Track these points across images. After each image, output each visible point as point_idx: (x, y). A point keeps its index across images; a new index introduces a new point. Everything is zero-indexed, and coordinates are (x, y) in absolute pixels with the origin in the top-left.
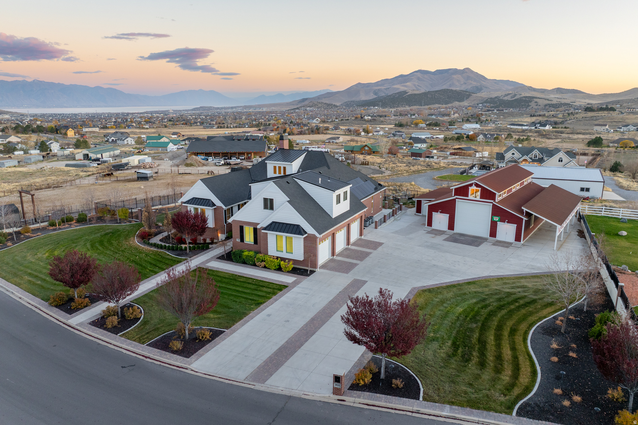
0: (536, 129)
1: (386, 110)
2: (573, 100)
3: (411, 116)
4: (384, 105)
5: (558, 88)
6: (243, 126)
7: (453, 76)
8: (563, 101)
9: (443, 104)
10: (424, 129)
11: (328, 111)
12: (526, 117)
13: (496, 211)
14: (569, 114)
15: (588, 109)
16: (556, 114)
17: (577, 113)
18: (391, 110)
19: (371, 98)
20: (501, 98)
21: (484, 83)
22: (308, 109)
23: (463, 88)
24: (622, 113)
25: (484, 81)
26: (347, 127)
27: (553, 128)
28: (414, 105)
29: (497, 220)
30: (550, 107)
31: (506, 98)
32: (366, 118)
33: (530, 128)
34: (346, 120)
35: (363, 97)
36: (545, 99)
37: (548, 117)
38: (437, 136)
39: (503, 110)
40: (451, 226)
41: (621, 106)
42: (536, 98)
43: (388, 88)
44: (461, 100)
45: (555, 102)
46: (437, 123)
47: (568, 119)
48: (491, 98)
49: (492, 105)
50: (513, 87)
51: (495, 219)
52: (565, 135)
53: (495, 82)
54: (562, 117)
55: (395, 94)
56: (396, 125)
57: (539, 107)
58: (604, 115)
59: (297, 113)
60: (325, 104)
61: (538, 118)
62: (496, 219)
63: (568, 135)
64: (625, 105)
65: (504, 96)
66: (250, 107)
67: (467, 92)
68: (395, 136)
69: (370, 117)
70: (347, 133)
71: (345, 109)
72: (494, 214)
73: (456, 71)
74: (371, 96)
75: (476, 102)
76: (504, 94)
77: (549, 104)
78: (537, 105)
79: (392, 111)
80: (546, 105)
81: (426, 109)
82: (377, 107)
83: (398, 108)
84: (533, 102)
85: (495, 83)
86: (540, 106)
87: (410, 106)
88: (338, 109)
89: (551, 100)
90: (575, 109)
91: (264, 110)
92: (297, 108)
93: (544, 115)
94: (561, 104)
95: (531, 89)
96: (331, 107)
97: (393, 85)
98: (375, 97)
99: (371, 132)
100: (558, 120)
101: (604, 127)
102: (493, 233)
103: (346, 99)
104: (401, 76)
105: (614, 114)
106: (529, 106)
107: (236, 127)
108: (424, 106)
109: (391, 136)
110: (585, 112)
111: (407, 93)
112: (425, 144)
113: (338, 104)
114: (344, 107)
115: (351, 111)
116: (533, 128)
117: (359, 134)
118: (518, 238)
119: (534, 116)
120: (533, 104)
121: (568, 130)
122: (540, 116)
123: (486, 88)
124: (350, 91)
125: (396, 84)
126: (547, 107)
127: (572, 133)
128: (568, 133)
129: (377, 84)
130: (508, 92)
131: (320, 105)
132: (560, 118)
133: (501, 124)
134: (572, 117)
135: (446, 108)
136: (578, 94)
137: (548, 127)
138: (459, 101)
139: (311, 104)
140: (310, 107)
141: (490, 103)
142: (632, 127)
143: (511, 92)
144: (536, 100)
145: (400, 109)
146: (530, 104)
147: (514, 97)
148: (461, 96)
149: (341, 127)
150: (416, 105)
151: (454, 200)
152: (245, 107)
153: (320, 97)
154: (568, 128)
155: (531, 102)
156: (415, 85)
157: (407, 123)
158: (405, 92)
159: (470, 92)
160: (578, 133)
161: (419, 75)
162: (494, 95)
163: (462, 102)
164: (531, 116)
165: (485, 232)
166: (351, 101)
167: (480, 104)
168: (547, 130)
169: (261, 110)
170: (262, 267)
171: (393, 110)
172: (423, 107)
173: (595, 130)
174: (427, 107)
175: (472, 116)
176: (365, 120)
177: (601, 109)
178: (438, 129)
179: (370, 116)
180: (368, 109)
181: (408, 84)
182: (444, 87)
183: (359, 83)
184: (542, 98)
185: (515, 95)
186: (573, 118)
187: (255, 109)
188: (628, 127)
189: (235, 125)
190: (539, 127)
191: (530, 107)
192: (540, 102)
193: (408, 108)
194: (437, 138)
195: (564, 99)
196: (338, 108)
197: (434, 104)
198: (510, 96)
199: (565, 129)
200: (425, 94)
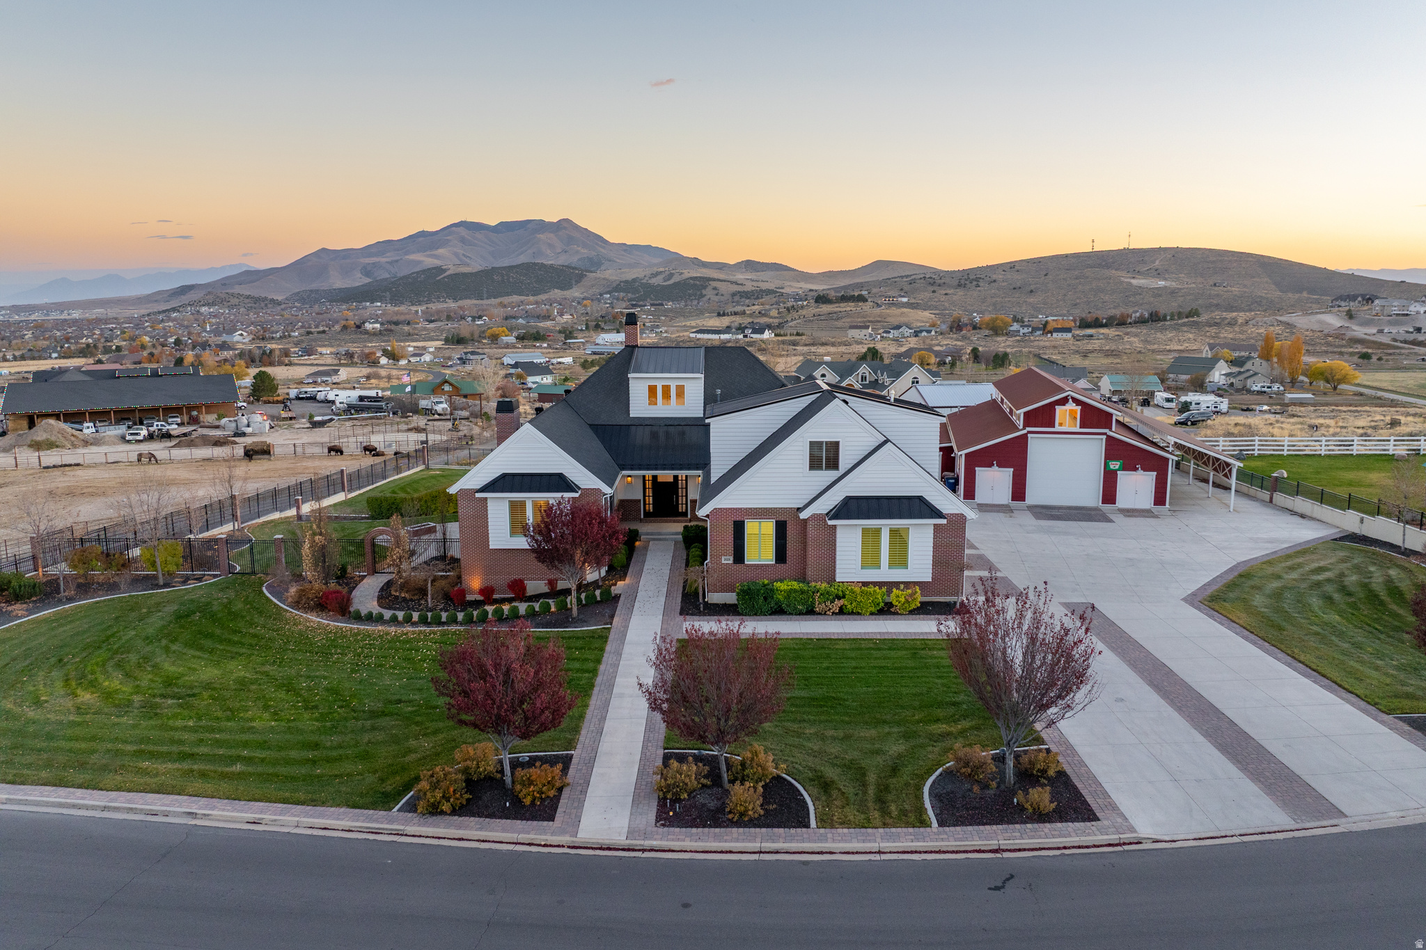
0: (747, 340)
1: (403, 308)
2: (777, 283)
3: (473, 320)
4: (396, 299)
5: (748, 261)
6: (44, 355)
7: (538, 236)
8: (764, 286)
9: (528, 295)
10: (514, 347)
11: (258, 314)
12: (710, 318)
13: (1114, 449)
14: (788, 310)
15: (821, 299)
16: (765, 310)
17: (802, 307)
18: (414, 308)
19: (357, 284)
20: (644, 281)
21: (603, 251)
22: (203, 309)
23: (562, 260)
24: (878, 305)
25: (604, 248)
26: (333, 350)
27: (776, 335)
28: (466, 298)
29: (1117, 467)
30: (741, 297)
31: (654, 281)
32: (368, 326)
33: (734, 337)
34: (319, 332)
35: (338, 282)
36: (732, 282)
37: (751, 315)
38: (559, 360)
39: (662, 305)
40: (1019, 492)
41: (869, 293)
42: (714, 280)
43: (397, 261)
44: (565, 286)
45: (749, 287)
46: (538, 333)
47: (789, 319)
48: (626, 282)
49: (630, 295)
50: (661, 260)
51: (1112, 467)
52: (801, 348)
53: (624, 247)
54: (777, 315)
55: (417, 273)
56: (447, 341)
57: (722, 298)
58: (848, 309)
59: (174, 320)
60: (248, 297)
61: (733, 318)
62: (1114, 465)
63: (808, 348)
64: (874, 290)
65: (650, 278)
66: (31, 309)
67: (575, 268)
68: (464, 363)
69: (378, 326)
70: (342, 362)
71: (301, 309)
72: (1109, 456)
73: (541, 226)
74: (358, 280)
75: (598, 291)
76: (648, 272)
77: (739, 292)
78: (717, 295)
79: (417, 312)
80: (734, 295)
81: (494, 306)
82: (379, 304)
83: (429, 306)
84: (709, 288)
85: (625, 250)
86: (722, 295)
87: (455, 300)
88: (282, 310)
89: (742, 284)
90: (796, 300)
91: (76, 315)
92: (174, 310)
93: (744, 313)
94: (761, 290)
95: (696, 262)
96: (263, 305)
97: (407, 253)
98: (367, 280)
99: (402, 357)
100: (771, 320)
101: (864, 332)
102: (1109, 495)
103: (295, 287)
104: (422, 234)
105: (866, 307)
106: (702, 296)
107: (23, 358)
108: (487, 299)
109: (456, 364)
110: (816, 305)
111: (445, 271)
112: (548, 376)
113: (280, 298)
114: (296, 304)
115: (317, 314)
116: (741, 336)
117: (375, 363)
118: (1160, 499)
119: (724, 315)
120: (709, 292)
121: (804, 337)
122: (736, 314)
123: (610, 261)
124: (300, 267)
125: (414, 253)
126: (737, 298)
127: (813, 345)
128: (806, 345)
129: (367, 250)
130: (655, 270)
131: (235, 301)
132: (775, 318)
133: (666, 332)
134: (795, 315)
135: (537, 303)
136: (786, 272)
137: (767, 335)
138: (562, 289)
139: (210, 298)
140: (208, 305)
141: (626, 291)
142: (907, 329)
143: (662, 269)
144: (714, 284)
145: (434, 307)
146: (704, 292)
147: (669, 280)
148: (565, 277)
149: (320, 349)
150: (470, 298)
151: (1025, 437)
152: (16, 309)
153: (225, 282)
154: (802, 334)
155: (705, 287)
156: (456, 254)
157: (472, 335)
158: (440, 270)
159: (581, 270)
160: (823, 344)
161: (463, 231)
162: (630, 275)
163: (568, 289)
164: (719, 315)
165: (1091, 495)
166: (311, 291)
167: (606, 293)
168: (767, 339)
169: (64, 316)
170: (833, 613)
171: (420, 309)
172: (485, 302)
173: (850, 336)
174: (493, 301)
175: (603, 317)
176: (367, 332)
177: (844, 299)
178: (545, 345)
179: (377, 322)
180: (358, 309)
181: (441, 251)
182: (522, 259)
183: (324, 250)
184: (725, 281)
185: (671, 275)
186: (797, 317)
187: (48, 315)
188: (900, 330)
189: (17, 353)
190: (752, 335)
191: (705, 299)
192: (723, 287)
193: (452, 304)
194: (560, 363)
195: (762, 281)
196: (283, 306)
197: (508, 294)
198: (660, 278)
199: (798, 338)
200: (487, 274)
